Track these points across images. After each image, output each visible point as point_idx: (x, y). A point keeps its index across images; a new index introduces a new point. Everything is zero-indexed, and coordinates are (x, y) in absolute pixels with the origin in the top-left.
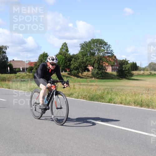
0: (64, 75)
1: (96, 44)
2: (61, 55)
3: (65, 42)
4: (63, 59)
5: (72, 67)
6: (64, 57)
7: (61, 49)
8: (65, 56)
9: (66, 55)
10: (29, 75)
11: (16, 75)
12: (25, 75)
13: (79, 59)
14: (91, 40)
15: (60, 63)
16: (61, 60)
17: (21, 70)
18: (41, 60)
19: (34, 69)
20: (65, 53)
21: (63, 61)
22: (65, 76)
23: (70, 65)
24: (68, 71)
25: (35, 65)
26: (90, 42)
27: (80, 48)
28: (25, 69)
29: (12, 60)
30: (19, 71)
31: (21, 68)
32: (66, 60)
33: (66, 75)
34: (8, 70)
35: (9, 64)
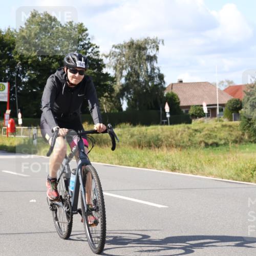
10: (230, 126)
11: (189, 128)
12: (219, 125)
17: (206, 111)
28: (215, 109)
29: (176, 82)
30: (200, 114)
31: (204, 105)
34: (165, 113)
35: (168, 94)
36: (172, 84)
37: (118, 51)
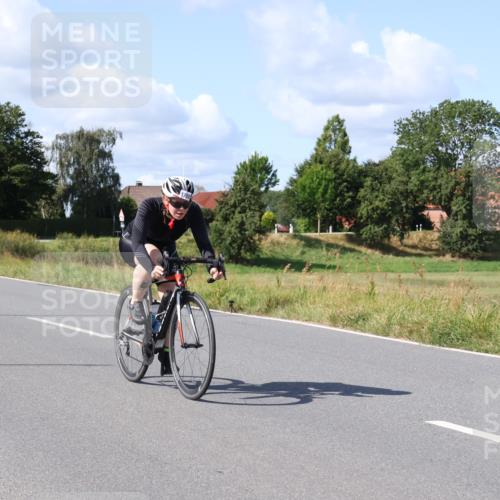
0: (331, 241)
1: (459, 121)
2: (319, 167)
3: (335, 114)
4: (330, 181)
5: (363, 210)
6: (331, 174)
7: (320, 140)
8: (336, 171)
9: (339, 164)
13: (390, 179)
14: (441, 105)
15: (318, 195)
16: (320, 184)
18: (244, 183)
19: (219, 217)
20: (336, 156)
21: (326, 187)
22: (337, 246)
23: (356, 203)
24: (346, 226)
25: (221, 203)
26: (434, 113)
27: (397, 137)
29: (135, 184)
32: (340, 184)
33: (341, 243)
34: (119, 222)
35: (124, 198)
36: (129, 188)
37: (62, 142)
